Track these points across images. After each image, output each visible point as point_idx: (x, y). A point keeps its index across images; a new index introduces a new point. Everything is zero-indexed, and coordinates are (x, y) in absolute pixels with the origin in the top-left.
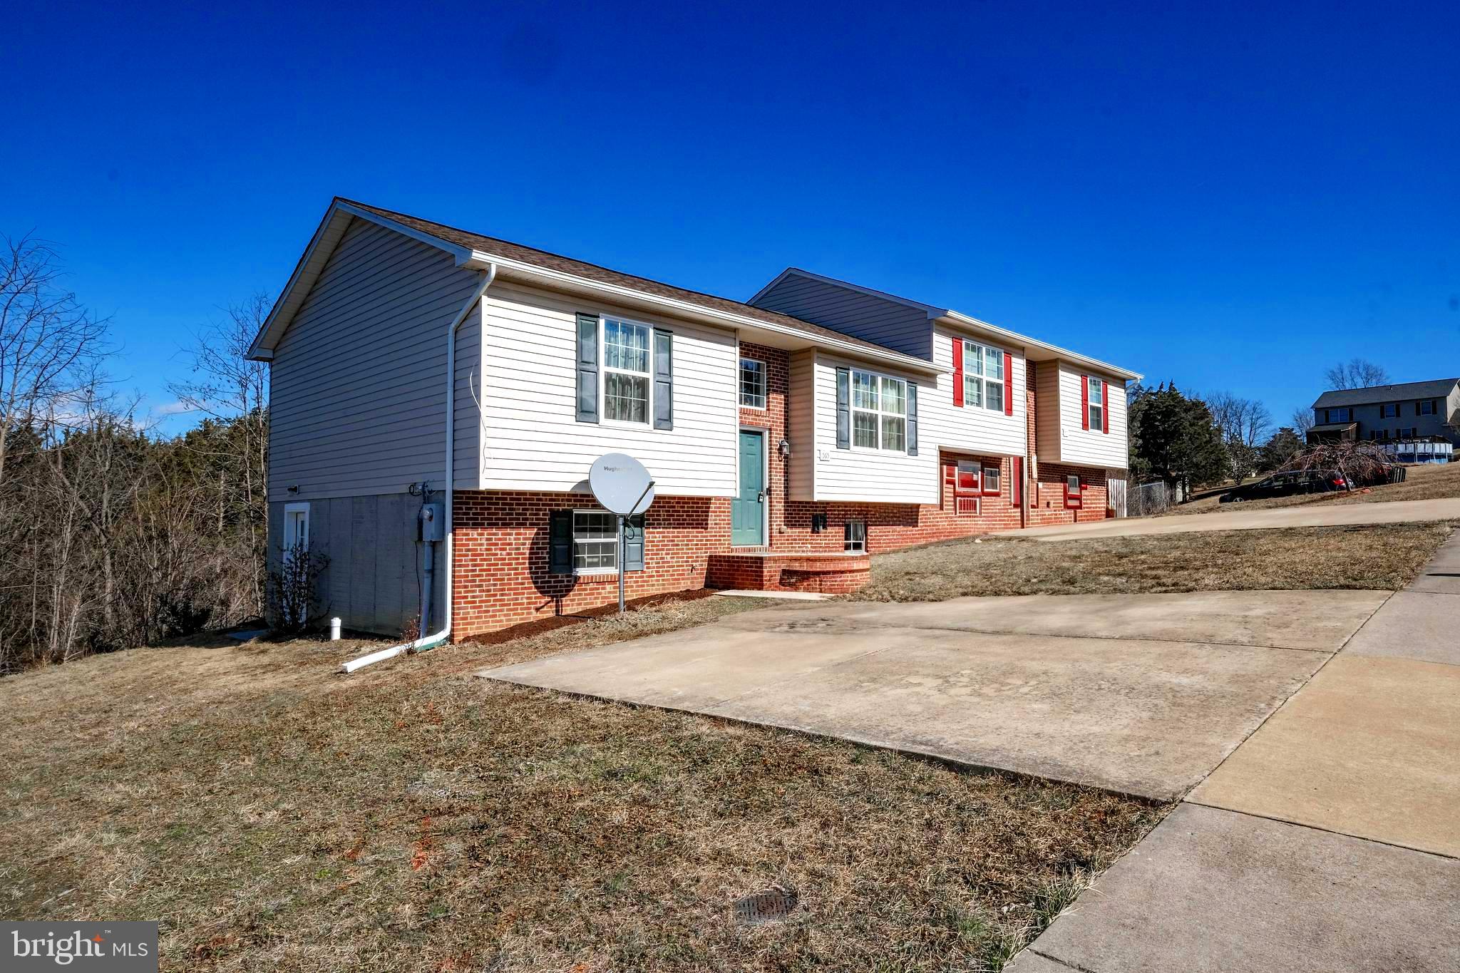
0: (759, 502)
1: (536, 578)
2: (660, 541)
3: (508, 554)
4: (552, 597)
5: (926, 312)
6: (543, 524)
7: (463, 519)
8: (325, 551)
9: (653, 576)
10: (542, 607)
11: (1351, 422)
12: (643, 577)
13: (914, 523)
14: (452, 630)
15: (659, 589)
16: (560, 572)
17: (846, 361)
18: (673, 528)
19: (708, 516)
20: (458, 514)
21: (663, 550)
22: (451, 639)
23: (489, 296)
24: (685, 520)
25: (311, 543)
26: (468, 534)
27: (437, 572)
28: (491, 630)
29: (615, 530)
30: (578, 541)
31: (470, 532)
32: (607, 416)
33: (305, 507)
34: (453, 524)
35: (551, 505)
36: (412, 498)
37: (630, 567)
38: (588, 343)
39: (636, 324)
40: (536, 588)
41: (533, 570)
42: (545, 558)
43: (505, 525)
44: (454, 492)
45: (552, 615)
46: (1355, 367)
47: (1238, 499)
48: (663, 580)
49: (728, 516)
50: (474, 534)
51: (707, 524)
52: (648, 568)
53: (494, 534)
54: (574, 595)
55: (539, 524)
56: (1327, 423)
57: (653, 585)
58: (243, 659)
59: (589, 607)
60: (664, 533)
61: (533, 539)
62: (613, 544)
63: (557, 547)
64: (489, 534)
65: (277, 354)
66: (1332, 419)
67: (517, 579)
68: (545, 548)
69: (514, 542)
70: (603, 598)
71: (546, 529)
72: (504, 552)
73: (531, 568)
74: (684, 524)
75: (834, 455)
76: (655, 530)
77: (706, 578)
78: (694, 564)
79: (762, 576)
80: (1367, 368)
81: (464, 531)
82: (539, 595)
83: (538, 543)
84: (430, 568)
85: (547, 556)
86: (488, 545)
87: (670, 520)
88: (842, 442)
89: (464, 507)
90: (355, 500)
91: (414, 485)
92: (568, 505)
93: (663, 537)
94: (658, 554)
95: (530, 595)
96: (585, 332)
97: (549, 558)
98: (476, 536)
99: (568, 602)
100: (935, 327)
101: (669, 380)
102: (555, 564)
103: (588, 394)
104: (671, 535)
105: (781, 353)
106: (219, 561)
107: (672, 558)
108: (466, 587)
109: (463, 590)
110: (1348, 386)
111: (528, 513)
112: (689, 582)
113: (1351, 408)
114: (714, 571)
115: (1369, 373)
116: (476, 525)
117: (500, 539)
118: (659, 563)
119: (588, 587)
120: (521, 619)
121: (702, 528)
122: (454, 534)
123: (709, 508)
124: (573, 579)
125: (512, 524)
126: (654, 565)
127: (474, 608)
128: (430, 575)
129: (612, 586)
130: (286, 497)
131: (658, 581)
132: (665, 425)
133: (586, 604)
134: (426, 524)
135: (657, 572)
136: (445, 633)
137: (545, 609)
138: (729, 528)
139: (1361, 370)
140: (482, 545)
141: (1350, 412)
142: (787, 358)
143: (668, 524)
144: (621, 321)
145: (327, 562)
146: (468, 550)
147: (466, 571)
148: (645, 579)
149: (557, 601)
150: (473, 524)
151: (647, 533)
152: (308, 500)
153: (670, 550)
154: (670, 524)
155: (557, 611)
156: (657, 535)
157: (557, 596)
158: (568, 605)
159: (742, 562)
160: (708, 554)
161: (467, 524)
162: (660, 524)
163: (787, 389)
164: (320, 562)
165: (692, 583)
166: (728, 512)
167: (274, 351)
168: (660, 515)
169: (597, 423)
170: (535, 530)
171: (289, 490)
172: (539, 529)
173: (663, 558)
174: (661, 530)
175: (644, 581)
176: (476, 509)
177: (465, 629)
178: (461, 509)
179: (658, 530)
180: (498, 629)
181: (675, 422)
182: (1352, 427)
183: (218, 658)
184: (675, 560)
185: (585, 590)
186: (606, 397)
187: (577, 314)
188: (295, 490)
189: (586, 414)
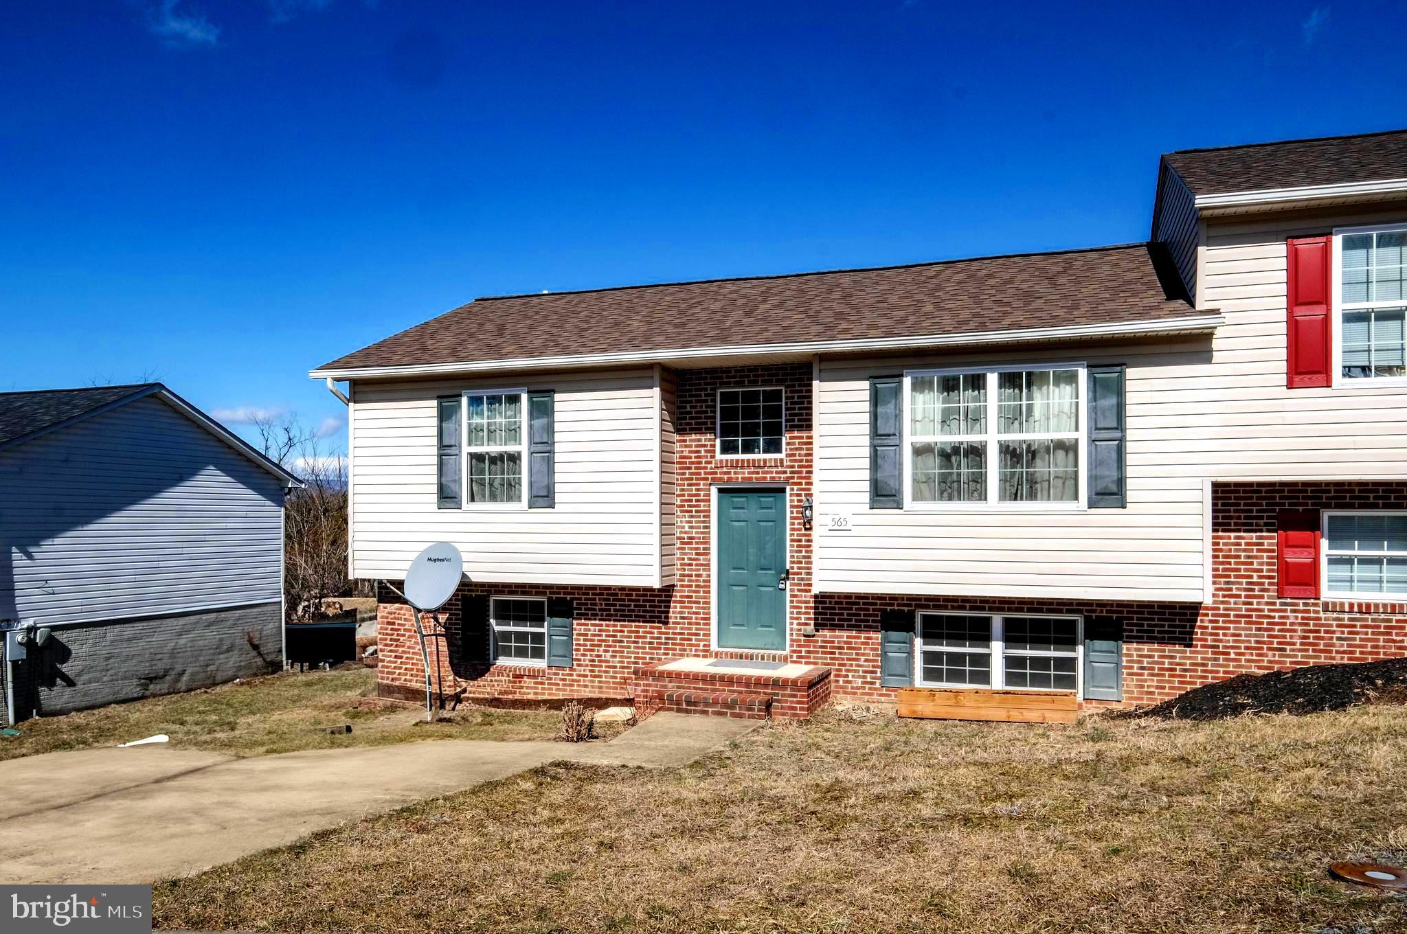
0: (779, 589)
2: (595, 635)
6: (456, 610)
9: (586, 676)
12: (571, 675)
13: (1186, 640)
15: (594, 692)
18: (615, 620)
19: (669, 607)
21: (600, 646)
23: (356, 402)
24: (633, 611)
29: (543, 619)
30: (496, 628)
32: (470, 500)
35: (463, 591)
37: (554, 662)
38: (449, 426)
39: (505, 392)
48: (600, 682)
51: (667, 617)
52: (579, 665)
55: (451, 609)
57: (586, 686)
60: (601, 625)
62: (540, 635)
68: (458, 634)
71: (458, 614)
74: (631, 616)
75: (859, 520)
76: (589, 622)
83: (450, 628)
87: (610, 610)
88: (878, 497)
92: (483, 591)
93: (600, 631)
94: (593, 650)
96: (445, 415)
101: (549, 449)
103: (448, 479)
104: (611, 629)
107: (614, 657)
118: (593, 661)
121: (659, 622)
123: (671, 596)
126: (587, 662)
129: (533, 681)
131: (593, 682)
132: (544, 503)
135: (592, 671)
143: (607, 615)
144: (485, 393)
148: (575, 677)
151: (578, 624)
153: (610, 646)
154: (611, 615)
156: (592, 629)
162: (597, 615)
168: (596, 604)
169: (457, 509)
170: (448, 615)
172: (450, 614)
173: (600, 656)
174: (597, 622)
175: (573, 680)
179: (593, 623)
181: (560, 499)
184: (618, 659)
186: (471, 479)
187: (439, 397)
189: (448, 500)
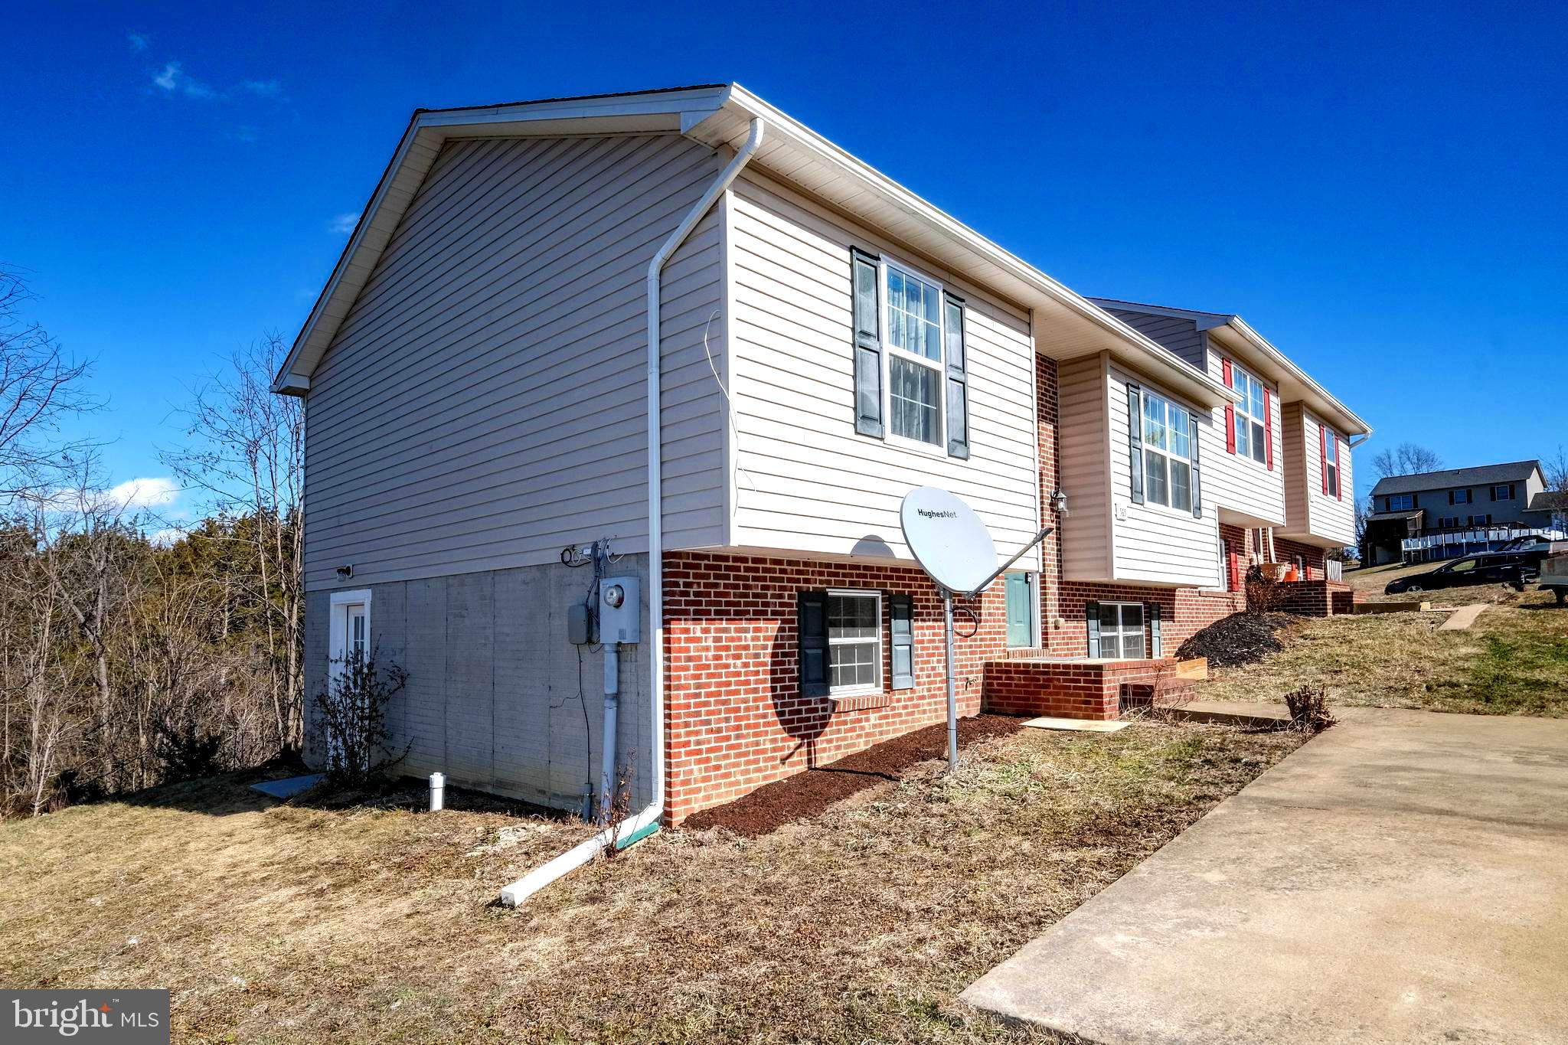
0: (1027, 582)
1: (783, 705)
2: (930, 642)
3: (746, 665)
4: (802, 737)
5: (1194, 322)
6: (789, 614)
7: (679, 603)
8: (399, 660)
9: (924, 697)
10: (790, 755)
11: (1416, 509)
12: (913, 699)
14: (668, 804)
15: (931, 718)
16: (814, 694)
17: (1137, 376)
19: (981, 602)
20: (673, 594)
21: (934, 655)
22: (665, 820)
23: (737, 194)
25: (375, 649)
26: (687, 631)
27: (628, 698)
28: (725, 801)
29: (873, 624)
30: (832, 641)
31: (690, 625)
32: (894, 431)
33: (365, 596)
34: (665, 612)
35: (798, 581)
36: (567, 570)
37: (899, 682)
38: (867, 301)
39: (924, 281)
40: (783, 722)
41: (778, 692)
42: (792, 671)
43: (740, 614)
44: (665, 555)
45: (803, 768)
46: (1404, 453)
47: (1414, 588)
48: (935, 703)
49: (1002, 603)
50: (696, 629)
51: (980, 618)
52: (918, 684)
53: (726, 630)
54: (832, 733)
55: (783, 614)
56: (1388, 510)
57: (924, 712)
58: (288, 844)
59: (851, 751)
60: (934, 628)
61: (776, 638)
62: (870, 646)
63: (808, 651)
64: (717, 630)
65: (315, 383)
66: (1393, 508)
67: (757, 708)
68: (792, 655)
69: (751, 644)
70: (868, 735)
71: (793, 621)
72: (739, 662)
73: (773, 689)
75: (1129, 512)
76: (924, 624)
77: (982, 697)
78: (970, 676)
79: (1101, 696)
80: (1418, 453)
81: (683, 625)
82: (786, 735)
83: (782, 646)
84: (615, 691)
85: (796, 667)
86: (717, 648)
87: (940, 607)
88: (1135, 493)
89: (681, 581)
90: (451, 581)
91: (571, 549)
92: (821, 582)
93: (933, 634)
94: (929, 662)
95: (774, 737)
96: (862, 284)
97: (799, 670)
98: (698, 634)
99: (825, 745)
100: (1209, 342)
101: (961, 378)
102: (807, 681)
103: (869, 388)
105: (1049, 362)
106: (225, 671)
108: (687, 725)
109: (682, 731)
110: (1396, 473)
111: (769, 593)
112: (964, 704)
113: (1415, 495)
114: (996, 687)
115: (1421, 458)
116: (699, 615)
117: (732, 639)
118: (930, 676)
119: (848, 718)
120: (765, 778)
122: (667, 631)
124: (829, 705)
125: (748, 612)
126: (925, 679)
127: (699, 762)
128: (614, 704)
129: (877, 715)
130: (335, 584)
131: (929, 704)
132: (960, 451)
133: (847, 746)
134: (607, 613)
135: (928, 690)
136: (655, 810)
137: (795, 758)
138: (1004, 621)
139: (1411, 455)
140: (707, 649)
141: (1414, 499)
142: (1055, 371)
143: (938, 614)
144: (905, 272)
145: (401, 677)
146: (689, 659)
147: (687, 696)
148: (916, 702)
149: (809, 745)
150: (696, 612)
151: (916, 629)
152: (369, 586)
153: (941, 655)
155: (809, 761)
156: (927, 632)
157: (809, 736)
158: (824, 750)
159: (1055, 673)
160: (984, 661)
161: (686, 612)
162: (930, 614)
163: (1056, 416)
164: (392, 679)
165: (968, 706)
166: (1003, 597)
167: (311, 379)
168: (929, 600)
169: (882, 439)
170: (778, 624)
171: (339, 571)
172: (784, 621)
173: (934, 668)
174: (931, 623)
175: (915, 706)
176: (699, 584)
177: (687, 802)
178: (677, 585)
179: (928, 624)
180: (734, 798)
181: (974, 448)
182: (1419, 515)
183: (244, 837)
185: (845, 723)
186: (893, 398)
187: (851, 249)
188: (347, 571)
189: (869, 422)
